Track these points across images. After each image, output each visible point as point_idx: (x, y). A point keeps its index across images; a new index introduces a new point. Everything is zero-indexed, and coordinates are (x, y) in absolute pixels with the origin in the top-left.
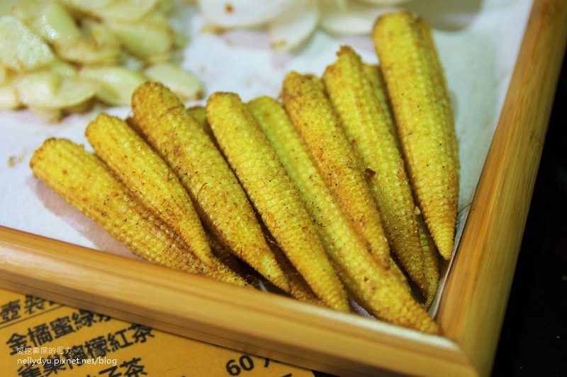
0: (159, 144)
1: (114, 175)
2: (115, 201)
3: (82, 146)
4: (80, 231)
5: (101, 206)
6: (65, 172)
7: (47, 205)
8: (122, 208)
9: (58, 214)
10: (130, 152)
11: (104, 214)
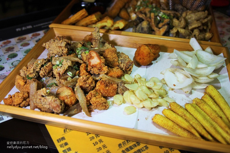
0: (179, 114)
1: (173, 121)
2: (174, 126)
3: (162, 115)
4: (165, 132)
5: (172, 127)
6: (162, 121)
7: (157, 127)
8: (176, 127)
9: (160, 129)
10: (176, 117)
11: (173, 129)
